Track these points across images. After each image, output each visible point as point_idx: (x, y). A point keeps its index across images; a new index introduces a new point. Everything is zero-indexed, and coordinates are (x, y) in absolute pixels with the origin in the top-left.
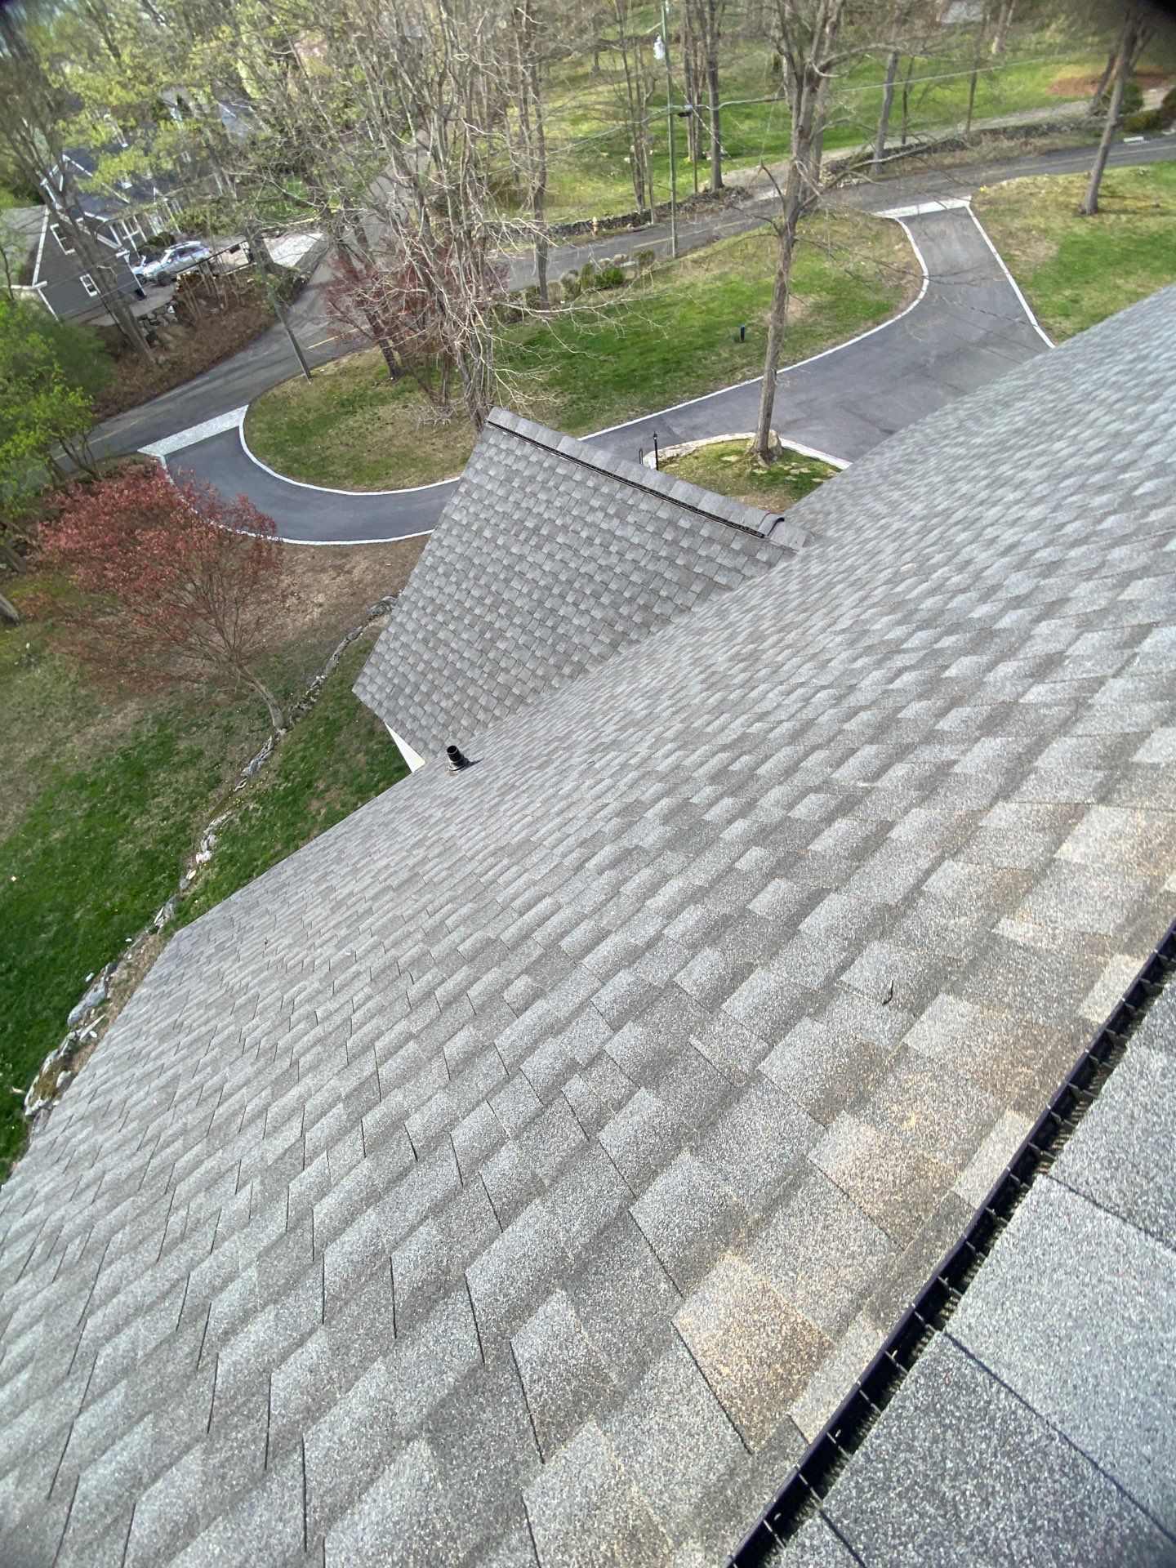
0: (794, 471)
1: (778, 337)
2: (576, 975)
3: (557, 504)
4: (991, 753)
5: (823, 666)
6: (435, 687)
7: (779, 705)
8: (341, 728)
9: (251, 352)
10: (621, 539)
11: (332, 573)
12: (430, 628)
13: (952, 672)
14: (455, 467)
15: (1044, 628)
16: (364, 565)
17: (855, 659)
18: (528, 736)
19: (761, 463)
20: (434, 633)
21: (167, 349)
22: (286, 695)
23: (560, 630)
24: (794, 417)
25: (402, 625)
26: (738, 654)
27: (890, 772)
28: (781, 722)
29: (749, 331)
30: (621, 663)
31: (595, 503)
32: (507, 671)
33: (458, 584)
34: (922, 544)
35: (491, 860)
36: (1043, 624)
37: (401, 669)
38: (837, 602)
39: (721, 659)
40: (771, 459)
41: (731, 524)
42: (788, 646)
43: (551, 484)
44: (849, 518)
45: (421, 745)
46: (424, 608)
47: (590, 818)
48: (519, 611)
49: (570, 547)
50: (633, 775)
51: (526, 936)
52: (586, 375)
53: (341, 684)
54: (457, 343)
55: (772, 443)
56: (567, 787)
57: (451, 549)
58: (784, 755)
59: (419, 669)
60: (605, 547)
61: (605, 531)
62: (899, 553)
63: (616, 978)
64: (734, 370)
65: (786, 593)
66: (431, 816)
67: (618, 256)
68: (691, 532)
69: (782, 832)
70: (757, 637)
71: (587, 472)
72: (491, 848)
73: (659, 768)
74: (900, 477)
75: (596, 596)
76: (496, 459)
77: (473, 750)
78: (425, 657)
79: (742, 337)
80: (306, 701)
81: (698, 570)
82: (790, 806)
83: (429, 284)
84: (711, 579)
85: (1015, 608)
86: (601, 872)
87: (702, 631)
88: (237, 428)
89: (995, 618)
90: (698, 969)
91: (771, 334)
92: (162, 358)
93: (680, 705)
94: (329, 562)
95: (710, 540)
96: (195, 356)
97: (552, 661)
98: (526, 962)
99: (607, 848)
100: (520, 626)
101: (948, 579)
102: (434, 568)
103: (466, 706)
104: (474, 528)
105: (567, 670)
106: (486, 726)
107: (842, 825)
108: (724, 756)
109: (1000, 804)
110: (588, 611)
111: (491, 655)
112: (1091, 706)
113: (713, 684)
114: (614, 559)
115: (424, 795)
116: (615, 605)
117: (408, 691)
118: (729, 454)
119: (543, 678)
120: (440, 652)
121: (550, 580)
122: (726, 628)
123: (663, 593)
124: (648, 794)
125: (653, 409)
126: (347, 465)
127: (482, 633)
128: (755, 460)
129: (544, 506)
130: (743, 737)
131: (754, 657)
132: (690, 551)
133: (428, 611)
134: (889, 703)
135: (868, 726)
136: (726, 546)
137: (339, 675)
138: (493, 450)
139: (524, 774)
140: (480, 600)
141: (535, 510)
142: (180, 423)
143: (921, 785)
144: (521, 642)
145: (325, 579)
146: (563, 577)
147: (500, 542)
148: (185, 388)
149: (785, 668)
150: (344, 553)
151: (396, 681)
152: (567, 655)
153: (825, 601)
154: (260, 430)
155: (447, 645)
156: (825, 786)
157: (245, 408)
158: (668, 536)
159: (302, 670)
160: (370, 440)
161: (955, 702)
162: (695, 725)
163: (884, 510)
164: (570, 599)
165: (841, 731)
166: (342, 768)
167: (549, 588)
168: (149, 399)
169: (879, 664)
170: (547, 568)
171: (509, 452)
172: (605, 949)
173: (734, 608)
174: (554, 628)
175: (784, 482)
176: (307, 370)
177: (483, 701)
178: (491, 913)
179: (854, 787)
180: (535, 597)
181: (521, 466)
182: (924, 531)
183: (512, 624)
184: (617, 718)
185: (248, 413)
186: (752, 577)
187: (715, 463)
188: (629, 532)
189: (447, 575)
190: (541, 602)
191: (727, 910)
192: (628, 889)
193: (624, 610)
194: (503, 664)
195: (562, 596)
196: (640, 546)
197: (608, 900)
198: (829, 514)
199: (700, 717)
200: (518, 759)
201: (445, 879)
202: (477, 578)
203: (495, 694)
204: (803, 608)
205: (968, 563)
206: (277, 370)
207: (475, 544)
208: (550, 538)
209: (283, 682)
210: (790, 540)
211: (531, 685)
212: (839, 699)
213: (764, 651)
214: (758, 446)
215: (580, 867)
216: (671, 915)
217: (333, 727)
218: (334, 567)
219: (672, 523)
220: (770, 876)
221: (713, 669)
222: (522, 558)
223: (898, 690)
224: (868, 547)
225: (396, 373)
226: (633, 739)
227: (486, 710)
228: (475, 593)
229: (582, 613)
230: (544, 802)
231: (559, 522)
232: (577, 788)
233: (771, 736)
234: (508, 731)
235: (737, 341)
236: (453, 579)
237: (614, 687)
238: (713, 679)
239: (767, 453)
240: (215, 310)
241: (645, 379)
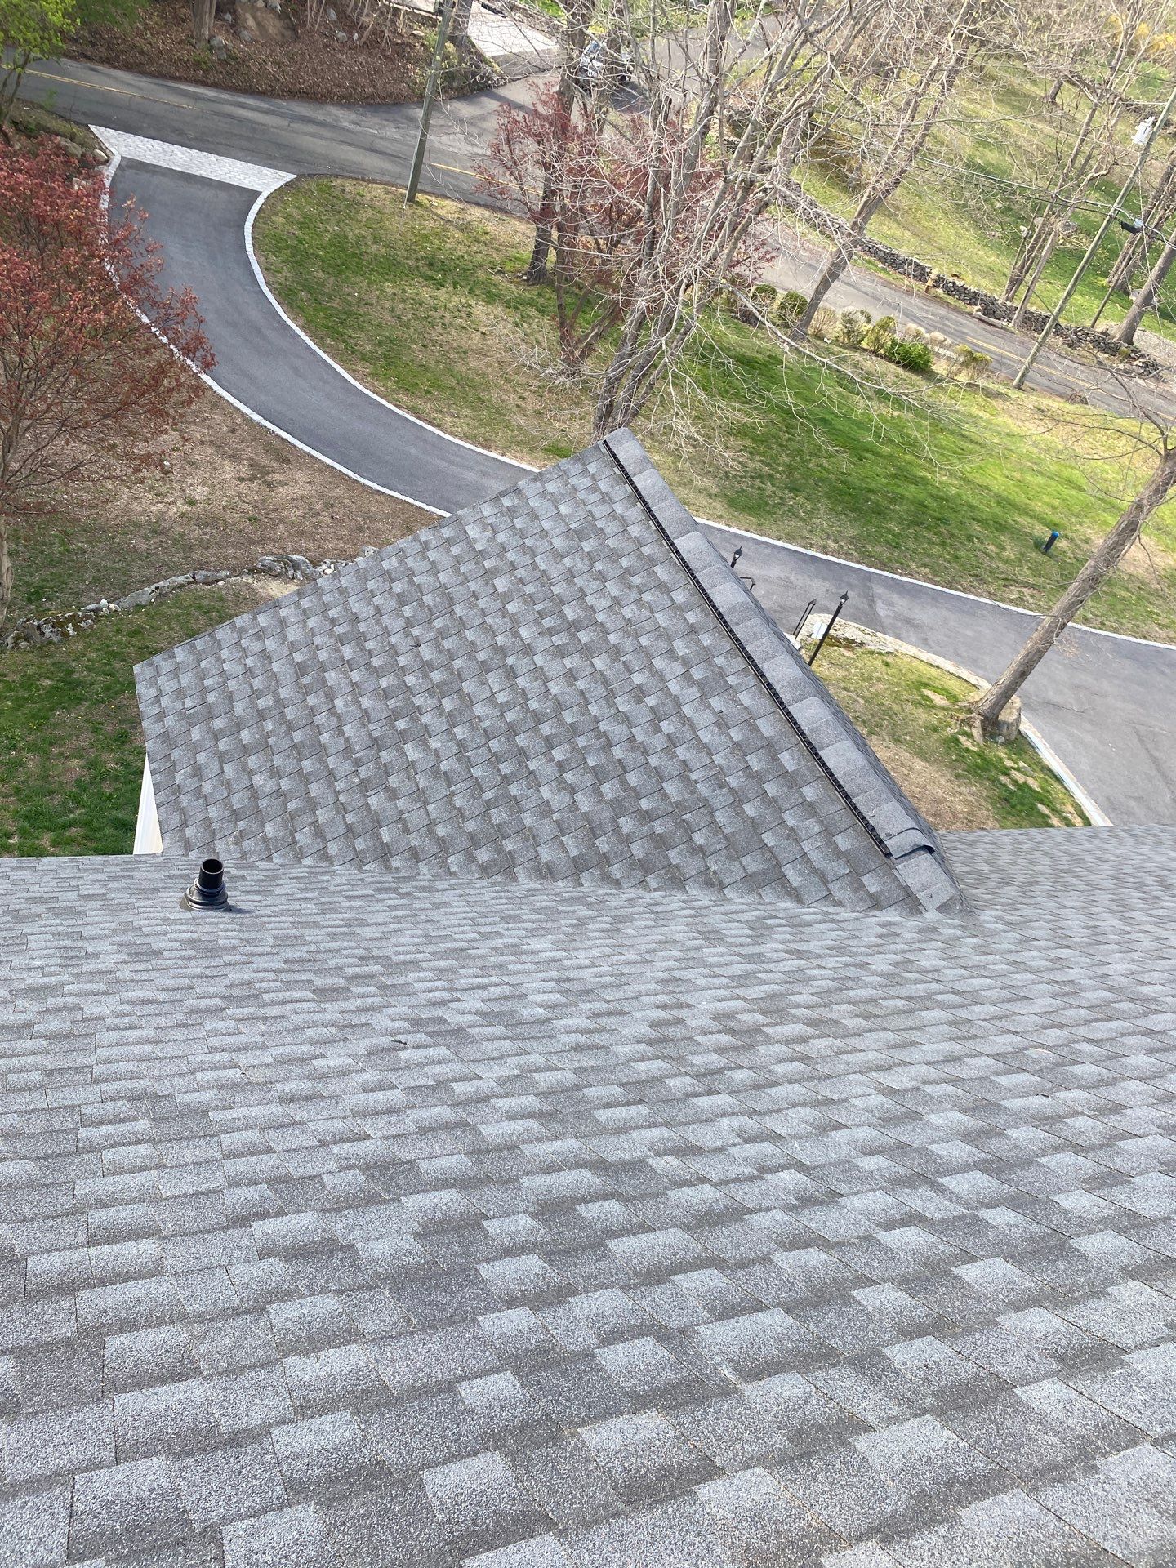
0: (1016, 775)
1: (1094, 581)
2: (88, 1416)
3: (627, 612)
4: (922, 1449)
5: (826, 1128)
6: (263, 745)
7: (721, 1150)
8: (79, 700)
9: (353, 116)
10: (685, 720)
11: (245, 471)
12: (323, 655)
13: (969, 1273)
14: (532, 450)
15: (1130, 1292)
16: (302, 489)
17: (869, 1152)
18: (349, 923)
19: (977, 732)
20: (323, 668)
21: (237, 34)
22: (35, 596)
23: (514, 790)
24: (1057, 699)
25: (283, 623)
26: (731, 1016)
27: (777, 1380)
28: (703, 1180)
29: (1061, 544)
30: (572, 900)
31: (681, 647)
32: (393, 794)
33: (409, 623)
34: (1083, 1031)
35: (123, 1107)
36: (1134, 1285)
37: (232, 685)
38: (915, 1036)
39: (705, 1004)
40: (993, 736)
41: (854, 808)
42: (805, 1059)
43: (637, 580)
44: (1027, 911)
45: (176, 819)
46: (334, 622)
47: (323, 1143)
48: (473, 722)
49: (606, 683)
50: (442, 1112)
51: (67, 1287)
52: (799, 452)
53: (132, 634)
54: (641, 303)
55: (1008, 716)
56: (335, 1059)
57: (434, 568)
58: (666, 1242)
59: (262, 703)
60: (657, 716)
61: (669, 694)
62: (1049, 1021)
63: (143, 1464)
64: (1010, 581)
65: (863, 966)
66: (96, 955)
67: (940, 336)
68: (790, 780)
69: (565, 1375)
70: (775, 1008)
71: (697, 599)
72: (140, 1085)
73: (486, 1130)
74: (1134, 898)
75: (599, 774)
76: (582, 495)
77: (249, 884)
78: (284, 693)
79: (1046, 547)
80: (59, 625)
81: (769, 839)
82: (610, 1338)
83: (654, 205)
84: (779, 865)
85: (1122, 1231)
86: (264, 1254)
87: (713, 937)
88: (257, 194)
89: (1087, 1226)
90: (273, 1532)
91: (1085, 571)
92: (221, 39)
93: (596, 1038)
94: (251, 453)
95: (810, 809)
96: (269, 67)
97: (470, 826)
98: (33, 1334)
99: (306, 1217)
100: (460, 743)
101: (1075, 1114)
102: (389, 577)
103: (291, 806)
104: (488, 564)
105: (484, 855)
106: (299, 856)
107: (651, 1424)
108: (587, 1177)
109: (872, 1544)
110: (572, 790)
111: (385, 756)
112: (1094, 1469)
113: (665, 1040)
114: (658, 742)
115: (114, 909)
116: (618, 808)
117: (218, 724)
118: (936, 690)
119: (440, 842)
120: (311, 700)
121: (548, 707)
122: (749, 958)
123: (699, 839)
124: (437, 1163)
125: (866, 557)
126: (380, 344)
127: (395, 715)
128: (968, 722)
129: (607, 603)
130: (636, 1166)
131: (749, 1038)
132: (772, 803)
133: (338, 630)
134: (859, 1261)
135: (808, 1279)
136: (828, 832)
137: (140, 619)
138: (586, 482)
139: (290, 985)
140: (426, 667)
141: (590, 600)
142: (181, 132)
143: (800, 1432)
144: (444, 766)
145: (228, 471)
146: (569, 717)
147: (512, 608)
148: (225, 96)
149: (776, 1092)
150: (284, 455)
151: (211, 698)
152: (500, 832)
153: (904, 1022)
154: (288, 217)
155: (330, 696)
156: (675, 1338)
157: (289, 177)
158: (756, 762)
159: (88, 576)
160: (435, 333)
161: (939, 1327)
162: (589, 1092)
163: (1078, 934)
164: (558, 754)
165: (765, 1260)
166: (32, 765)
167: (537, 717)
168: (161, 75)
169: (896, 1183)
170: (554, 689)
171: (606, 499)
172: (167, 1398)
173: (783, 934)
174: (507, 780)
175: (994, 781)
176: (414, 189)
177: (322, 816)
178: (48, 1204)
179: (715, 1370)
180: (510, 716)
181: (611, 528)
182: (1101, 1011)
183: (449, 731)
184: (494, 992)
185: (287, 185)
186: (840, 904)
187: (908, 689)
188: (704, 719)
189: (402, 600)
190: (512, 730)
191: (391, 1458)
192: (284, 1314)
193: (627, 825)
194: (393, 781)
195: (550, 743)
196: (707, 749)
197: (237, 1313)
198: (1007, 882)
199: (607, 1083)
200: (301, 952)
201: (28, 1088)
202: (442, 634)
203: (350, 818)
204: (868, 1011)
205: (1117, 1108)
206: (371, 162)
207: (473, 586)
208: (587, 652)
209: (46, 573)
210: (924, 888)
211: (415, 840)
212: (807, 1202)
213: (769, 1040)
214: (985, 707)
215: (241, 1221)
216: (307, 1408)
217: (69, 690)
218: (254, 464)
219: (771, 749)
220: (493, 1440)
221: (683, 1014)
222: (528, 650)
223: (886, 1249)
224: (1019, 979)
225: (536, 275)
226: (488, 1047)
227: (319, 832)
228: (426, 652)
229: (563, 786)
230: (282, 1061)
231: (613, 638)
232: (344, 1073)
233: (675, 1194)
234: (324, 891)
235: (1038, 545)
236: (408, 611)
237: (532, 933)
238: (671, 1032)
239: (992, 725)
240: (342, 35)
241: (879, 512)
